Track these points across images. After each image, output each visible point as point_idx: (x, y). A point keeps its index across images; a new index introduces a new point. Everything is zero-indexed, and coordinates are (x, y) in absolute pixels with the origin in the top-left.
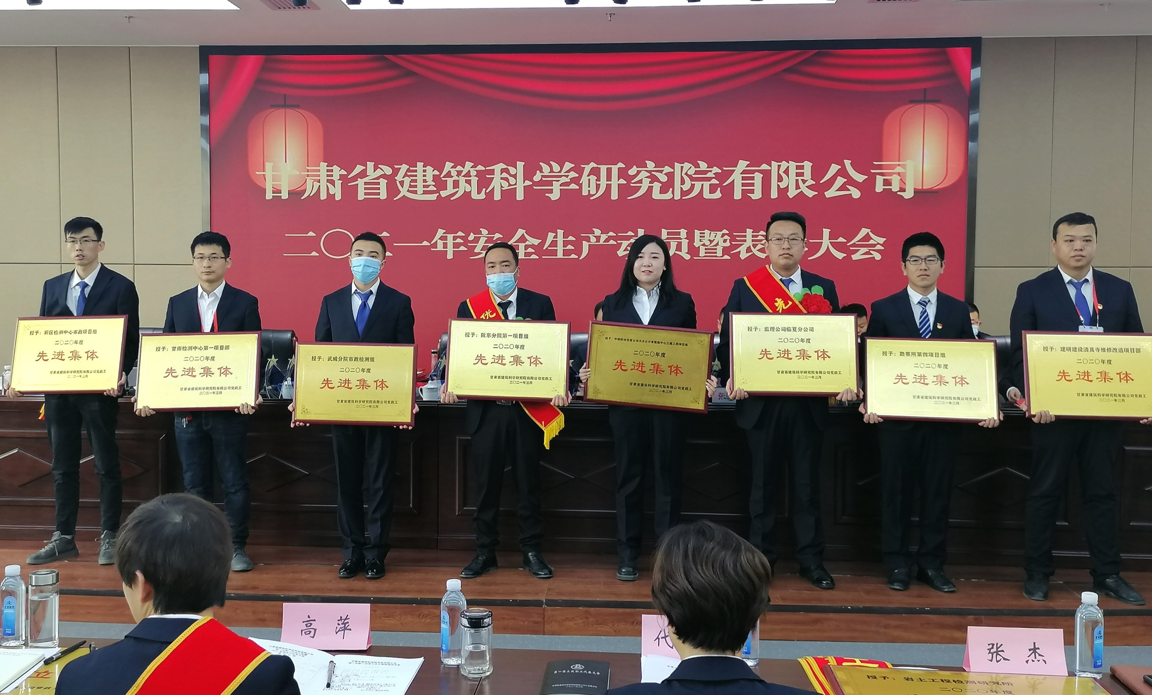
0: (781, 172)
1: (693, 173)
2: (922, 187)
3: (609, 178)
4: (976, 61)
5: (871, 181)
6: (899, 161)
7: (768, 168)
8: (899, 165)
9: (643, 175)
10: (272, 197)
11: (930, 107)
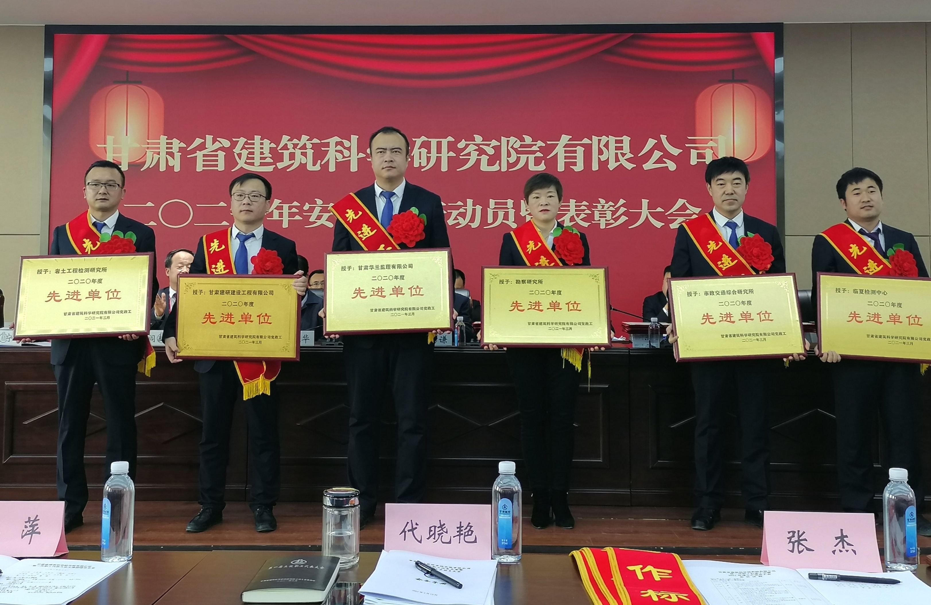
0: (601, 146)
1: (519, 147)
3: (439, 151)
5: (686, 154)
6: (711, 136)
7: (589, 142)
8: (711, 140)
9: (472, 148)
11: (738, 87)
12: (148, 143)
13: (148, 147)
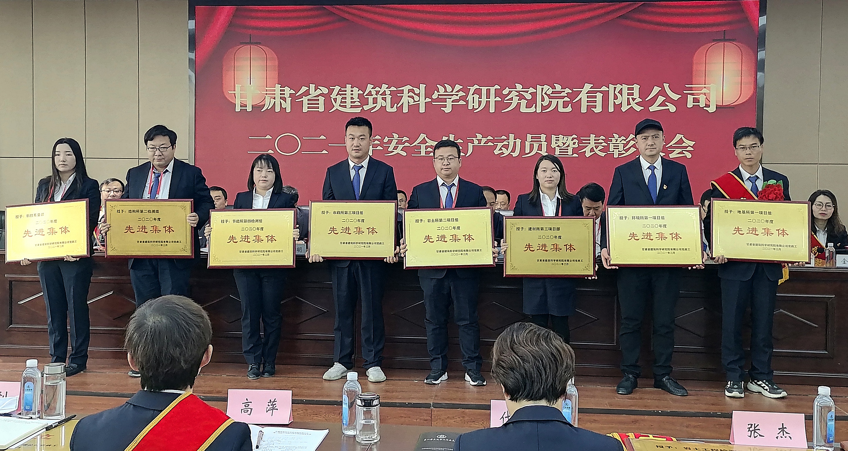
0: (616, 93)
1: (551, 93)
2: (723, 104)
3: (488, 96)
4: (763, 12)
5: (684, 99)
6: (705, 85)
7: (607, 89)
8: (705, 87)
9: (514, 94)
10: (240, 110)
11: (728, 44)
12: (267, 90)
13: (266, 93)
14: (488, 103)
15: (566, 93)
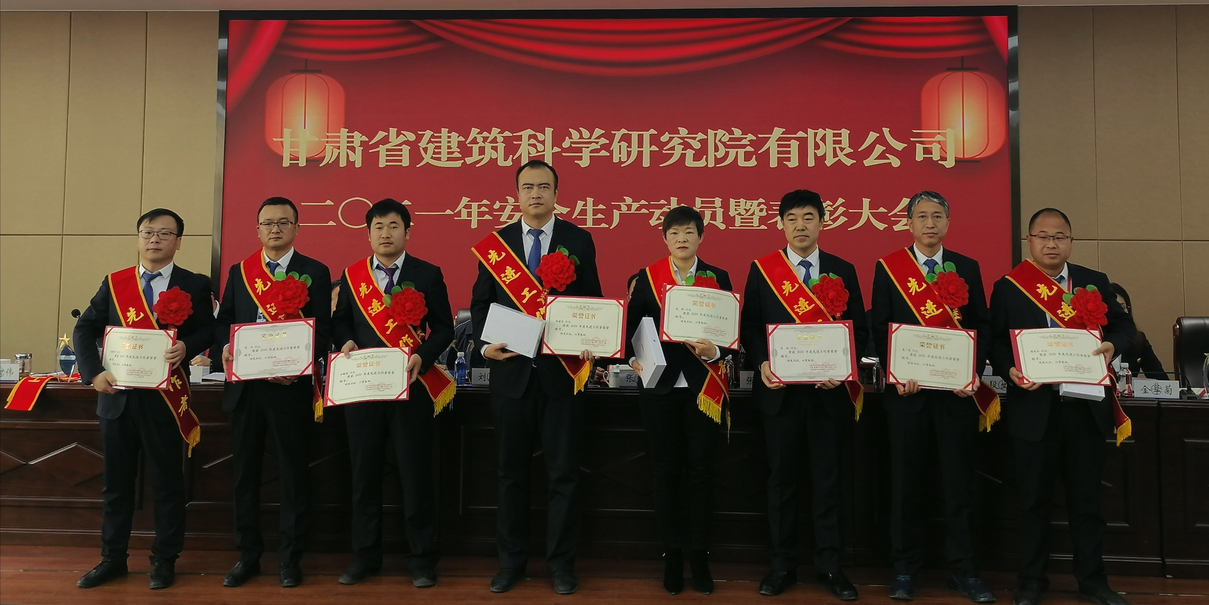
0: (818, 140)
1: (727, 141)
2: (964, 156)
3: (640, 144)
4: (1013, 30)
5: (911, 150)
6: (939, 130)
7: (805, 135)
8: (939, 133)
9: (676, 141)
10: (289, 165)
11: (968, 75)
12: (328, 136)
13: (328, 141)
14: (640, 154)
15: (748, 141)
